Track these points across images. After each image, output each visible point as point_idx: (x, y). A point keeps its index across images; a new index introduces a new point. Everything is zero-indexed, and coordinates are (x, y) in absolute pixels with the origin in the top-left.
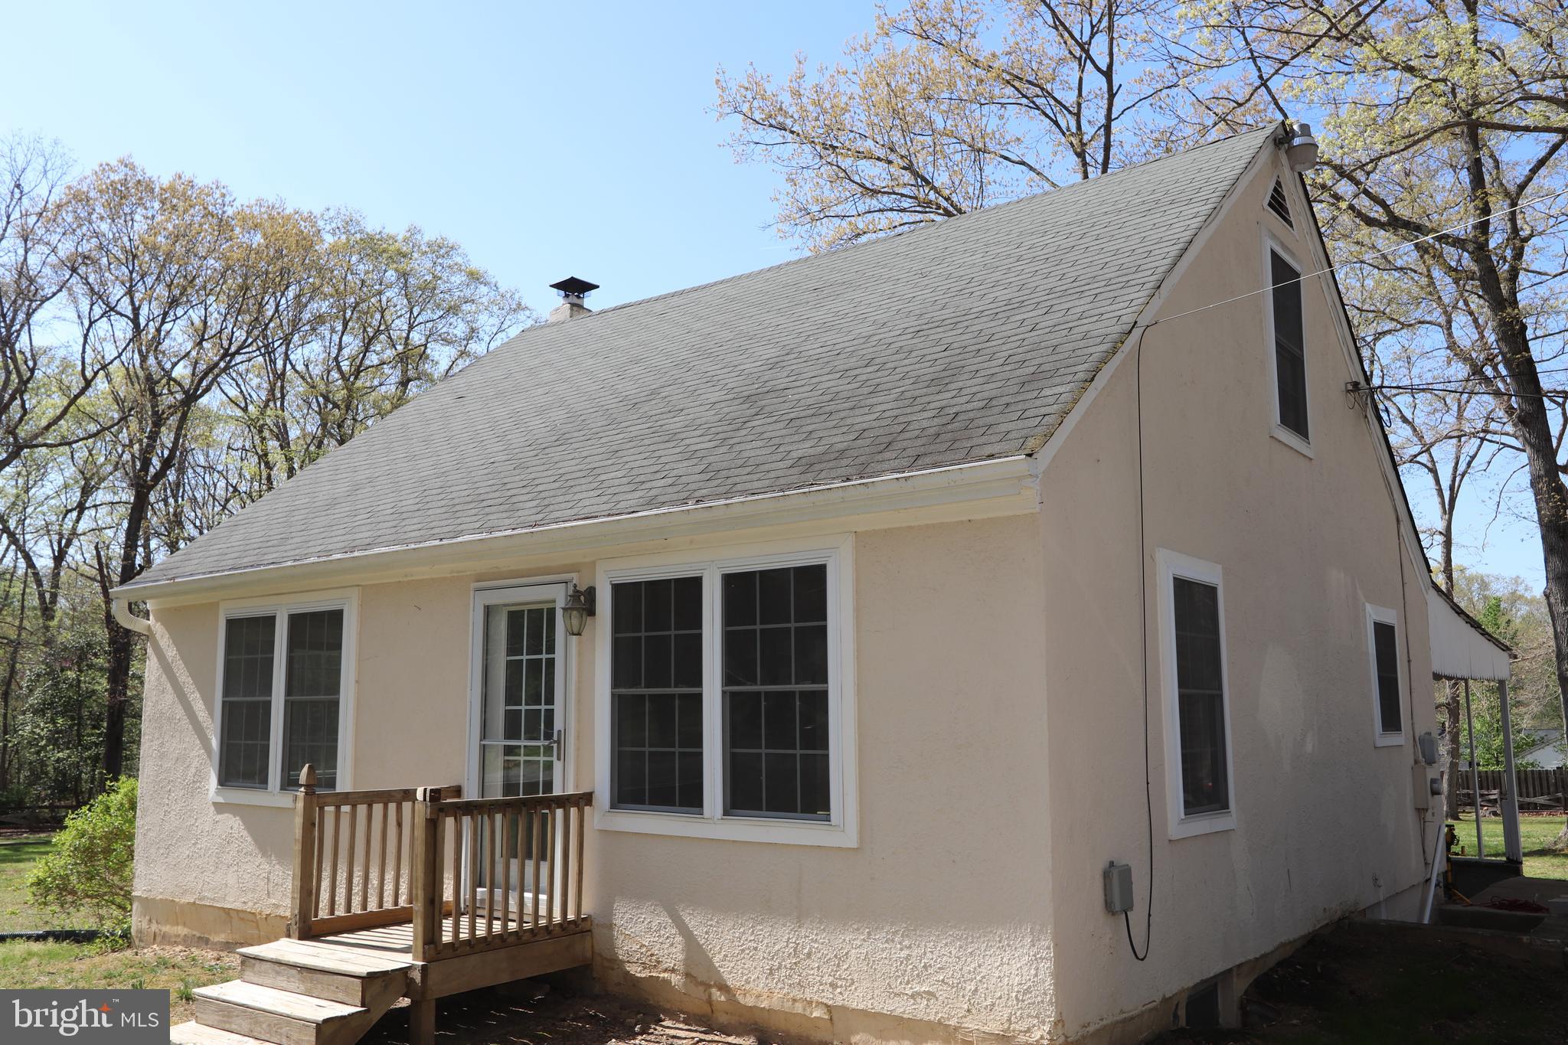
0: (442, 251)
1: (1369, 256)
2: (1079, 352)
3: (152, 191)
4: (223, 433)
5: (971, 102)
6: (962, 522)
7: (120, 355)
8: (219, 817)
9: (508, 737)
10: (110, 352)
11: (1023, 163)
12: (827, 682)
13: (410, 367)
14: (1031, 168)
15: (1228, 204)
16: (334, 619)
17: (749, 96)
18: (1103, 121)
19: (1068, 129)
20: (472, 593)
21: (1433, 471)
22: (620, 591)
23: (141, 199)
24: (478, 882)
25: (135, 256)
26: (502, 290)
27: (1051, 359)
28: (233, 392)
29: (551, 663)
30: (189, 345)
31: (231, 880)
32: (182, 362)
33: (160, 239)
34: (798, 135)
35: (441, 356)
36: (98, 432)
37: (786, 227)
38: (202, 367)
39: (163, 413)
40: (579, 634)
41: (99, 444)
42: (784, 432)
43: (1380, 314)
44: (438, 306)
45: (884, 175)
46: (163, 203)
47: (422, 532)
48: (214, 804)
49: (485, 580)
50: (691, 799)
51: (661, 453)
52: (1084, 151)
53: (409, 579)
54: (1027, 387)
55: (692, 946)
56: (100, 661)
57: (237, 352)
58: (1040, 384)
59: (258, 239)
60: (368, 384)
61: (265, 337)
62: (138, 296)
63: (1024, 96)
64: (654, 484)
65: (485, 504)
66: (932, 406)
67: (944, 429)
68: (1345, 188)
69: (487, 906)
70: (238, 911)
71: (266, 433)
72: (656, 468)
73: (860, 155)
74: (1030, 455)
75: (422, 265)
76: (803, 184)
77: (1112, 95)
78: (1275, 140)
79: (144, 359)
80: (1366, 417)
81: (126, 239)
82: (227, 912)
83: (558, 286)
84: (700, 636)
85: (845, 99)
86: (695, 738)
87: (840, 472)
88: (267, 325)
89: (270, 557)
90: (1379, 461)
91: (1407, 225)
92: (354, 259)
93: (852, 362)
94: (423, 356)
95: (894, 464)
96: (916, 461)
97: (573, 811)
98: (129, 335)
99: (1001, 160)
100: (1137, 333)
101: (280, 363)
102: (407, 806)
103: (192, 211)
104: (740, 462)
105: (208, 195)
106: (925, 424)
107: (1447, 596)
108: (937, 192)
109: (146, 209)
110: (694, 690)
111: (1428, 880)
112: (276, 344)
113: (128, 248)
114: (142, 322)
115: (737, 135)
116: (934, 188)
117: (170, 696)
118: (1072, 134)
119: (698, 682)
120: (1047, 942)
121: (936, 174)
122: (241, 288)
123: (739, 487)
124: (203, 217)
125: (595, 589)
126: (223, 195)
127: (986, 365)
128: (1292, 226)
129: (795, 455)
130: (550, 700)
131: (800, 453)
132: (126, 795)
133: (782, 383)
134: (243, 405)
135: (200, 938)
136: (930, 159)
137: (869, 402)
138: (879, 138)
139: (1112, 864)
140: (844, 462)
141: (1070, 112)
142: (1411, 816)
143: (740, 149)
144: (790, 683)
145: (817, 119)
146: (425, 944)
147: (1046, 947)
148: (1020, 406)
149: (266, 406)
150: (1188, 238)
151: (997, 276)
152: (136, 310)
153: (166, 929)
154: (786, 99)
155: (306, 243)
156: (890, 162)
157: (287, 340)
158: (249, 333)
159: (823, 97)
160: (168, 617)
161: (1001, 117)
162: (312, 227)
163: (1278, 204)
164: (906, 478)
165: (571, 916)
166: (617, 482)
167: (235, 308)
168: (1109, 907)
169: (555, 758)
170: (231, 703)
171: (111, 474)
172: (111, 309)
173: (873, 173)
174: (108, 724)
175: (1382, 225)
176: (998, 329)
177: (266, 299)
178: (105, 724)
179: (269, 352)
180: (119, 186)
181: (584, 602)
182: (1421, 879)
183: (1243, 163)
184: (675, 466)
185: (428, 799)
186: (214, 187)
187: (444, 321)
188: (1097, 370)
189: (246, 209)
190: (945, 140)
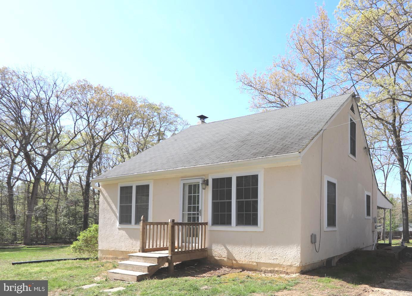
0: (169, 109)
1: (374, 126)
2: (311, 134)
3: (92, 88)
4: (112, 150)
5: (293, 84)
6: (286, 166)
7: (84, 129)
8: (120, 231)
9: (188, 211)
10: (82, 128)
11: (304, 99)
12: (258, 198)
13: (160, 136)
14: (306, 100)
15: (342, 108)
16: (147, 187)
17: (244, 78)
18: (321, 91)
19: (314, 92)
20: (180, 181)
21: (383, 171)
22: (214, 180)
23: (89, 90)
24: (182, 242)
25: (88, 104)
26: (183, 120)
27: (305, 135)
28: (115, 140)
29: (198, 196)
30: (103, 128)
31: (123, 244)
32: (101, 131)
33: (95, 100)
34: (255, 88)
35: (168, 134)
36: (79, 148)
37: (251, 109)
38: (106, 133)
39: (96, 144)
40: (205, 189)
41: (78, 151)
42: (250, 148)
43: (375, 138)
44: (168, 122)
45: (274, 99)
46: (95, 91)
47: (168, 167)
48: (118, 228)
49: (184, 178)
50: (229, 223)
51: (223, 152)
52: (317, 97)
53: (165, 178)
54: (300, 140)
55: (229, 253)
56: (81, 204)
57: (116, 130)
58: (302, 140)
59: (121, 103)
60: (150, 140)
61: (123, 127)
62: (89, 114)
63: (305, 84)
64: (222, 158)
65: (183, 162)
66: (281, 143)
67: (283, 148)
68: (369, 110)
69: (185, 247)
70: (125, 251)
71: (123, 150)
72: (222, 155)
73: (268, 94)
74: (300, 153)
75: (163, 112)
76: (255, 99)
77: (323, 86)
78: (352, 96)
79: (91, 130)
80: (367, 154)
81: (85, 100)
82: (122, 252)
83: (199, 117)
84: (231, 189)
85: (265, 81)
86: (230, 210)
87: (261, 155)
88: (123, 124)
89: (131, 173)
90: (370, 164)
91: (380, 119)
92: (146, 109)
93: (265, 135)
94: (163, 134)
95: (272, 154)
96: (277, 153)
97: (203, 226)
98: (87, 124)
99: (299, 98)
100: (322, 131)
101: (127, 134)
102: (166, 226)
103: (103, 94)
104: (240, 154)
105: (107, 90)
106: (280, 147)
107: (384, 196)
108: (285, 104)
109: (90, 92)
110: (230, 201)
111: (374, 245)
112: (126, 129)
113: (86, 102)
114: (90, 121)
115: (241, 86)
116: (284, 102)
117: (106, 204)
118: (315, 94)
119: (231, 199)
120: (299, 247)
121: (285, 99)
122: (117, 114)
123: (240, 158)
124: (106, 96)
125: (208, 180)
126: (112, 91)
127: (292, 136)
128: (355, 114)
129: (252, 152)
130: (198, 203)
131: (253, 152)
132: (95, 228)
133: (250, 138)
134: (117, 143)
135: (116, 258)
136: (284, 96)
137: (269, 142)
138: (273, 91)
139: (313, 234)
140: (263, 154)
141: (314, 89)
142: (371, 232)
143: (241, 90)
144: (250, 199)
145: (259, 85)
146: (171, 251)
147: (299, 248)
148: (299, 144)
149: (123, 144)
150: (334, 114)
151: (295, 119)
152: (88, 118)
153: (107, 256)
154: (252, 80)
155: (134, 104)
156: (275, 96)
157: (129, 128)
158: (118, 126)
159: (260, 80)
160: (105, 187)
161: (299, 88)
162: (135, 100)
163: (352, 109)
164: (275, 156)
165: (203, 248)
166: (213, 157)
167: (115, 119)
168: (312, 242)
169: (199, 216)
170: (122, 206)
171: (81, 159)
172: (81, 117)
173: (271, 98)
174: (84, 219)
175: (375, 119)
176: (295, 129)
177: (123, 117)
178: (83, 219)
179: (124, 131)
180: (83, 86)
181: (206, 182)
182: (372, 244)
183: (346, 100)
184: (226, 154)
185: (172, 221)
186: (109, 88)
187: (169, 126)
188: (314, 138)
189: (117, 95)
190: (287, 92)
